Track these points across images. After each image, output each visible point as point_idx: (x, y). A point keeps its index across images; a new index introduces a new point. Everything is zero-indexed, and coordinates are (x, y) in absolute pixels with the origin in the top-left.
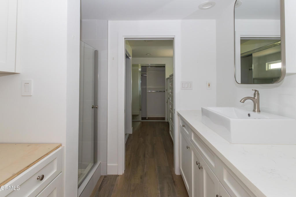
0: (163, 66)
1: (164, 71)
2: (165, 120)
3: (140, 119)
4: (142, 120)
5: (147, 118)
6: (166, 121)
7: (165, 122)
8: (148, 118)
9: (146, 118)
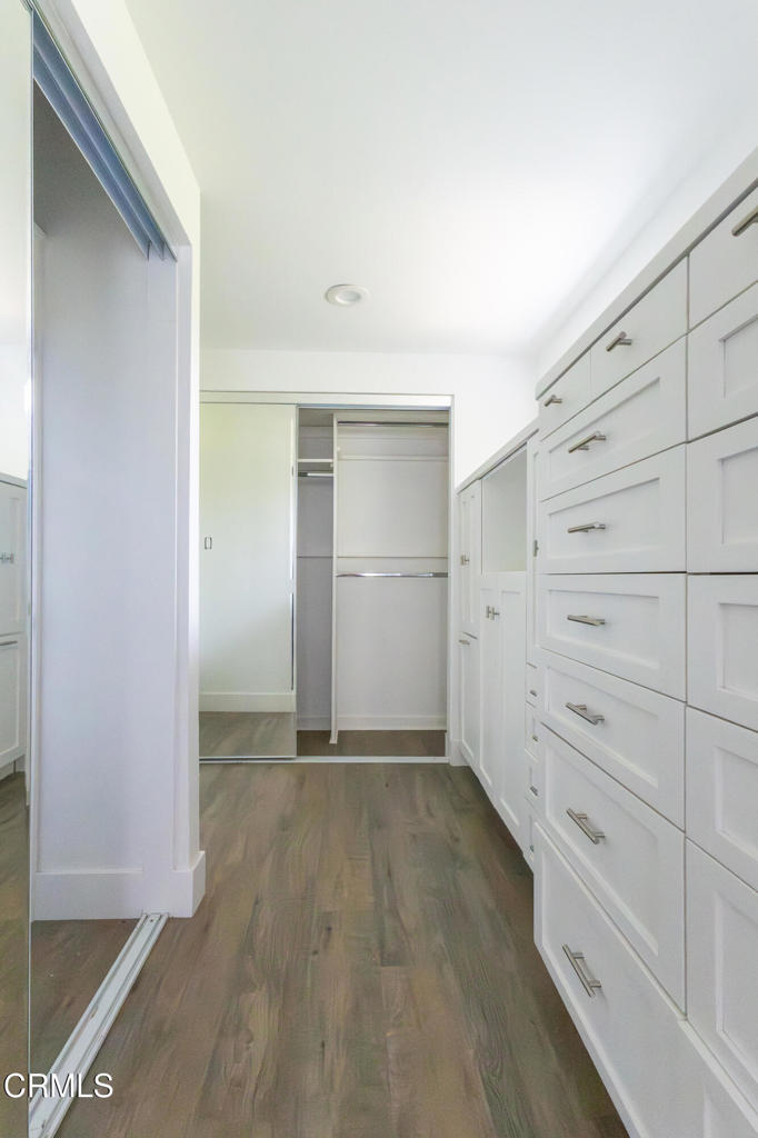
0: (437, 423)
1: (444, 454)
2: (441, 753)
3: (288, 750)
4: (301, 752)
5: (334, 740)
6: (451, 758)
7: (446, 765)
8: (341, 733)
9: (327, 734)
